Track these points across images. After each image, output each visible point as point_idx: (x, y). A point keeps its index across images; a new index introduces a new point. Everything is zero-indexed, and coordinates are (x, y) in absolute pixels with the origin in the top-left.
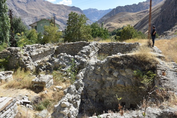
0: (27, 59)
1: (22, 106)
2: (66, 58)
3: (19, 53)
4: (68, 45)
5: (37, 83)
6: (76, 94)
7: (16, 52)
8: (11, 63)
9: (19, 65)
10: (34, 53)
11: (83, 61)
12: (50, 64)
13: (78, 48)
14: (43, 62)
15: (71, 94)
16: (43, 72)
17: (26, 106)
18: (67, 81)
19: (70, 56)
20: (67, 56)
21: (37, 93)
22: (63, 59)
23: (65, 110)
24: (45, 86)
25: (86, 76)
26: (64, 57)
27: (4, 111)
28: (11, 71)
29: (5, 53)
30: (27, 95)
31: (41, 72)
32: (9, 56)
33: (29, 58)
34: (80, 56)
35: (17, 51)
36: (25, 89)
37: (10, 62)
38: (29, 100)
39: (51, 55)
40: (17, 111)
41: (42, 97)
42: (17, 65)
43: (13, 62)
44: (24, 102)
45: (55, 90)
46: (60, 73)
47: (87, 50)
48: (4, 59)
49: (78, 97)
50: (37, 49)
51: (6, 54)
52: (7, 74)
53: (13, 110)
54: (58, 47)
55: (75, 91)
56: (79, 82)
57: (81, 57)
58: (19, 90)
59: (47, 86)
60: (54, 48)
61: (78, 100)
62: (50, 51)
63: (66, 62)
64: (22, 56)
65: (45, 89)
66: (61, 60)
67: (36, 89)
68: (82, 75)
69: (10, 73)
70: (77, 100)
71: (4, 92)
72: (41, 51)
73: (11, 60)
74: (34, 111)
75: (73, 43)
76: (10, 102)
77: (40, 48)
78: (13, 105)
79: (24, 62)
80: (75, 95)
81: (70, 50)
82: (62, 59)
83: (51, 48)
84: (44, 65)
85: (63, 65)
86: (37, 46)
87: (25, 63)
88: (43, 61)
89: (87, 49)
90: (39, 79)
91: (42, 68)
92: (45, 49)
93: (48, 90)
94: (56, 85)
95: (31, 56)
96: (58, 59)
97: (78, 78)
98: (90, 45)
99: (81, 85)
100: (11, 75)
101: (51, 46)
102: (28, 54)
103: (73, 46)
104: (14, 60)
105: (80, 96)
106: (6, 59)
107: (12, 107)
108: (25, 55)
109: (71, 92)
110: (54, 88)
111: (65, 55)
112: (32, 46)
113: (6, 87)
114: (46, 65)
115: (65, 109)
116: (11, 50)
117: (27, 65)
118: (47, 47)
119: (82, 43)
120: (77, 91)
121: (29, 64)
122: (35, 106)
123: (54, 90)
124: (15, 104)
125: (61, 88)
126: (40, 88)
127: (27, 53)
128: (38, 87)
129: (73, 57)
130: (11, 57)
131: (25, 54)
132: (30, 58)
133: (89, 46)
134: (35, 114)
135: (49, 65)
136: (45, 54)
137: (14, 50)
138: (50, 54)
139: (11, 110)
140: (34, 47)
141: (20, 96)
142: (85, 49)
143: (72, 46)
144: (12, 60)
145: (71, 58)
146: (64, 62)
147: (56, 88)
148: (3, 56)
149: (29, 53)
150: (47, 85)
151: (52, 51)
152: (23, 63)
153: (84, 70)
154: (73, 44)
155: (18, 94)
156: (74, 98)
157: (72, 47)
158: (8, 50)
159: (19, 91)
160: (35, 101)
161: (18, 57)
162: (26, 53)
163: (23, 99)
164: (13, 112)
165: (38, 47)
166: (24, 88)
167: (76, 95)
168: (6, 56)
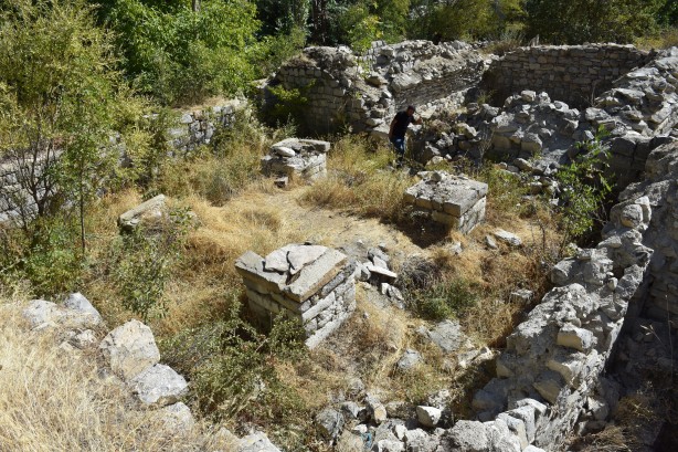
0: (376, 99)
1: (368, 286)
2: (545, 113)
3: (350, 71)
4: (543, 54)
5: (423, 204)
6: (607, 290)
7: (339, 65)
8: (319, 107)
9: (348, 118)
10: (405, 76)
11: (625, 137)
12: (472, 130)
13: (591, 71)
14: (441, 118)
15: (590, 288)
16: (441, 158)
17: (380, 290)
18: (540, 213)
19: (564, 108)
20: (552, 106)
21: (423, 244)
22: (533, 118)
23: (575, 362)
24: (457, 223)
25: (662, 220)
26: (537, 109)
27: (317, 297)
28: (323, 143)
29: (299, 68)
30: (383, 245)
31: (434, 160)
32: (314, 80)
33: (385, 96)
34: (613, 114)
35: (342, 63)
36: (375, 222)
37: (315, 103)
38: (390, 269)
39: (466, 90)
40: (353, 306)
41: (442, 263)
42: (339, 117)
43: (323, 103)
44: (374, 274)
45: (493, 248)
46: (513, 176)
47: (650, 90)
48: (297, 92)
49: (619, 308)
50: (418, 61)
51: (302, 72)
52: (310, 149)
53: (341, 298)
54: (497, 58)
55: (607, 280)
56: (628, 242)
57: (616, 120)
58: (352, 219)
59: (461, 223)
60: (481, 63)
61: (615, 321)
62: (464, 73)
63: (546, 131)
64: (361, 85)
65: (454, 234)
66: (521, 121)
67: (417, 227)
68: (645, 211)
69: (320, 149)
70: (610, 320)
71: (302, 217)
72: (433, 73)
73: (319, 97)
74: (409, 314)
75: (570, 50)
76: (338, 270)
77: (429, 57)
78: (344, 281)
79: (365, 108)
80: (603, 295)
81: (552, 78)
82: (527, 118)
83: (472, 61)
84: (444, 134)
85: (530, 144)
86: (420, 49)
87: (368, 113)
88: (444, 116)
89: (647, 83)
90: (431, 192)
91: (440, 142)
92: (448, 63)
93: (464, 240)
94: (495, 225)
95: (391, 90)
96: (511, 117)
97: (629, 223)
98: (661, 62)
99: (636, 259)
100: (322, 157)
101: (472, 54)
102: (382, 79)
103: (569, 61)
104: (328, 97)
105: (624, 305)
106: (303, 91)
107: (340, 289)
108: (373, 82)
109: (591, 281)
110: (488, 237)
111: (543, 103)
112: (401, 50)
113: (307, 198)
114: (455, 131)
115: (573, 358)
116: (320, 56)
117: (377, 121)
118: (457, 54)
119: (613, 49)
120: (615, 280)
121: (383, 120)
122: (414, 295)
123: (488, 247)
124: (352, 279)
125: (517, 243)
126: (433, 226)
127: (380, 75)
128: (427, 223)
129: (577, 112)
130: (319, 83)
131: (372, 77)
132: (389, 95)
133: (656, 71)
134: (412, 327)
135: (468, 136)
136: (446, 83)
137: (331, 59)
138: (461, 88)
139: (337, 299)
140: (409, 51)
141: (360, 245)
142: (638, 84)
143: (562, 60)
144: (324, 96)
145: (569, 116)
146: (536, 129)
147: (498, 238)
148: (290, 79)
149: (388, 76)
150: (462, 219)
151: (471, 74)
152: (364, 111)
153: (656, 191)
154: (568, 54)
155: (350, 236)
156: (600, 309)
157: (564, 66)
158: (313, 55)
159: (354, 223)
160: (413, 277)
161: (346, 87)
162: (375, 74)
163: (371, 259)
164: (340, 307)
165: (424, 55)
166: (369, 215)
167: (610, 299)
168: (303, 79)
